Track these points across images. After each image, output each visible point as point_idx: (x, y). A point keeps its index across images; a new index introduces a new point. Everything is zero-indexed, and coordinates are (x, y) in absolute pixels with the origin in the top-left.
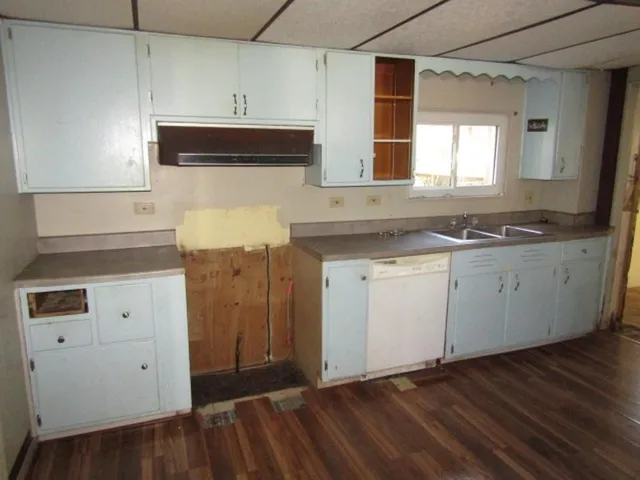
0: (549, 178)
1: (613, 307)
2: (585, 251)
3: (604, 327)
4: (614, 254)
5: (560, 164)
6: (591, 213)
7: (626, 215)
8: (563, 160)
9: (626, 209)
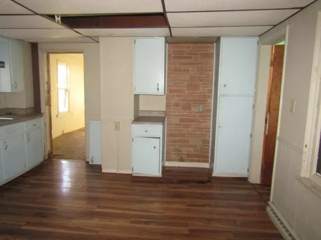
0: (10, 91)
1: (48, 148)
2: (35, 125)
3: (46, 158)
4: (45, 125)
5: (14, 85)
6: (32, 108)
7: (47, 107)
8: (16, 83)
9: (46, 105)
